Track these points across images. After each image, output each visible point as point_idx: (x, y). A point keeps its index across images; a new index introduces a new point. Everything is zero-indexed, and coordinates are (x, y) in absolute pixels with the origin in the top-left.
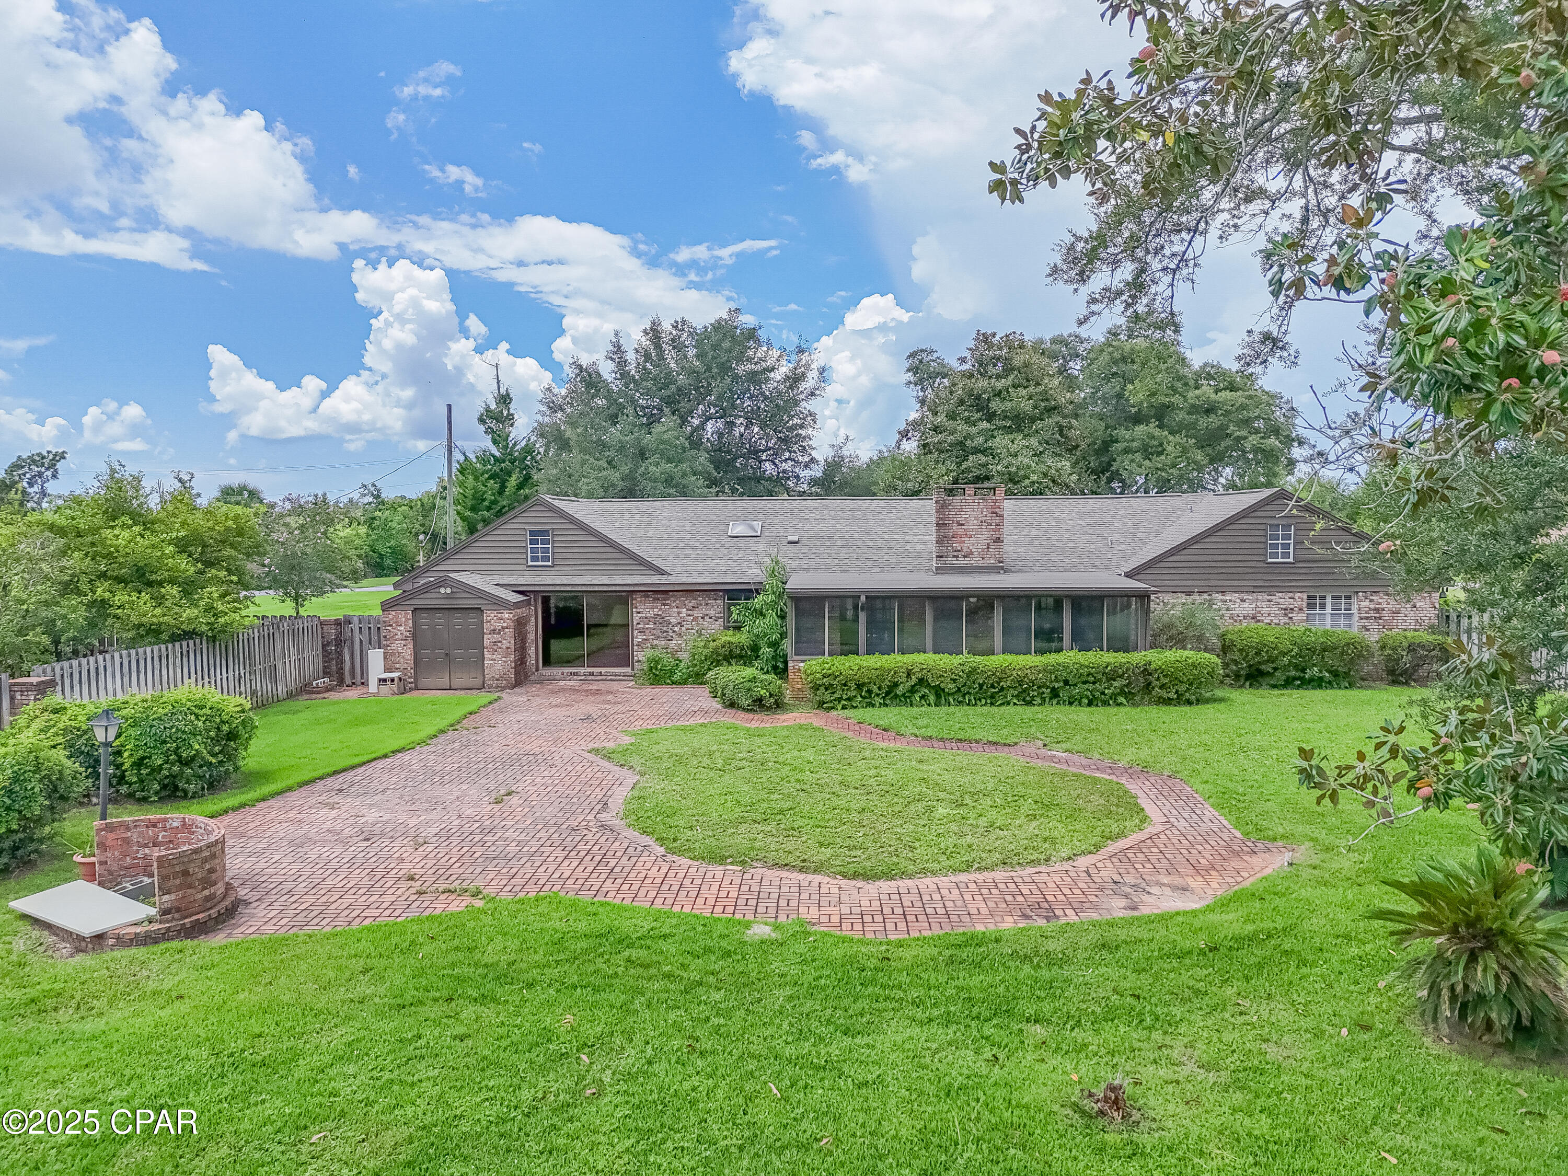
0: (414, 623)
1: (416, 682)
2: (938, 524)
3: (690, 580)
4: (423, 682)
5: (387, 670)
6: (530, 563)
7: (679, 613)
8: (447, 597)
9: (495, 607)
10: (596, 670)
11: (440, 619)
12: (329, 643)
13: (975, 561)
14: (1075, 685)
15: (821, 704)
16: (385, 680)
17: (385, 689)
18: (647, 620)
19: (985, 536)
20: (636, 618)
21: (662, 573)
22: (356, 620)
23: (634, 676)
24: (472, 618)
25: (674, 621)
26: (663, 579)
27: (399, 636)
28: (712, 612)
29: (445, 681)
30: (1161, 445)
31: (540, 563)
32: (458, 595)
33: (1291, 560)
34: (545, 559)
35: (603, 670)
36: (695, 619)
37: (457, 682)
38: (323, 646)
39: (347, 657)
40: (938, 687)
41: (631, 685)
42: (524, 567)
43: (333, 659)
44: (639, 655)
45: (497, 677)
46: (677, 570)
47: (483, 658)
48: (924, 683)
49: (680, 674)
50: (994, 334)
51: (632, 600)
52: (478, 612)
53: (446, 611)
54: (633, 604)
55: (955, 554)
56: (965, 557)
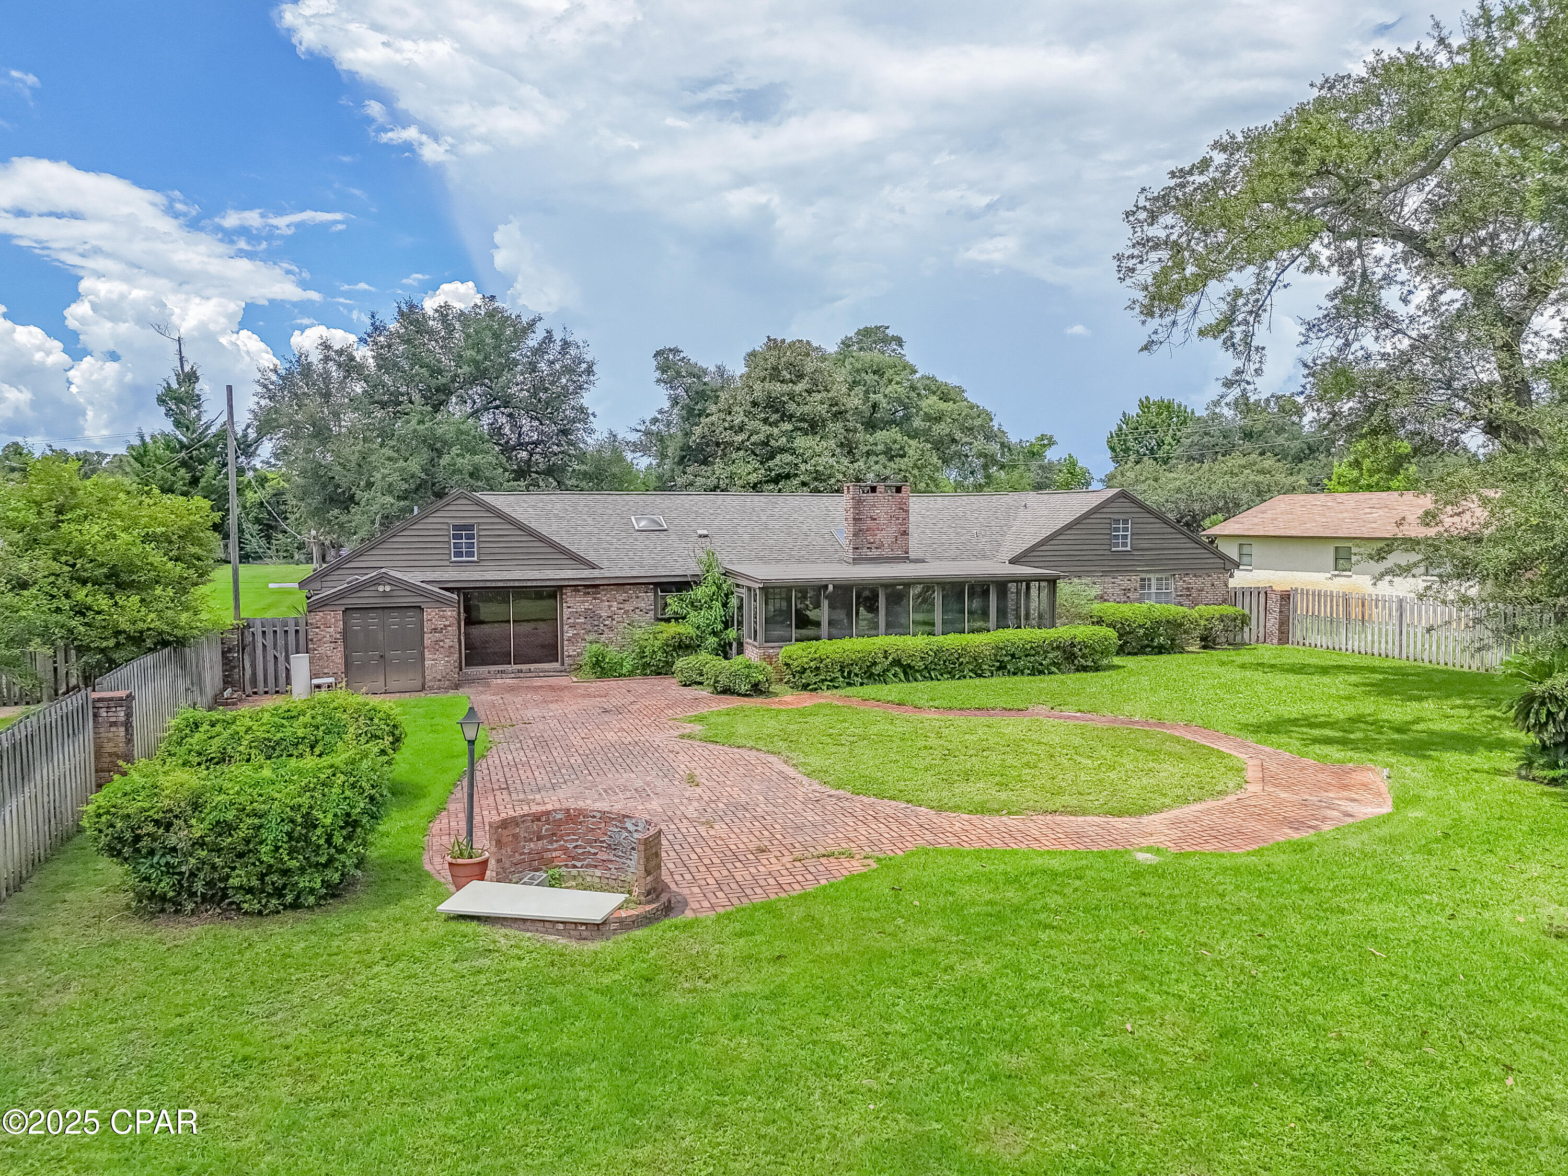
0: (345, 624)
2: (854, 519)
3: (620, 575)
5: (314, 674)
6: (453, 559)
7: (610, 607)
8: (385, 595)
9: (439, 605)
10: (524, 667)
11: (373, 620)
12: (230, 650)
13: (886, 552)
14: (1020, 658)
15: (805, 687)
16: (318, 687)
18: (578, 614)
19: (893, 529)
20: (566, 612)
21: (593, 567)
22: (258, 624)
23: (565, 671)
24: (410, 619)
25: (604, 614)
26: (596, 573)
27: (328, 638)
28: (642, 605)
29: (380, 685)
30: (902, 448)
31: (464, 559)
32: (396, 593)
33: (1129, 548)
34: (471, 554)
35: (533, 666)
36: (626, 612)
37: (393, 685)
38: (223, 653)
39: (247, 663)
40: (909, 665)
41: (575, 679)
42: (447, 563)
43: (234, 667)
44: (569, 650)
45: (439, 677)
46: (605, 564)
47: (423, 659)
48: (897, 662)
49: (627, 666)
50: (783, 341)
51: (562, 594)
52: (418, 610)
53: (380, 611)
54: (562, 599)
55: (869, 546)
56: (877, 548)
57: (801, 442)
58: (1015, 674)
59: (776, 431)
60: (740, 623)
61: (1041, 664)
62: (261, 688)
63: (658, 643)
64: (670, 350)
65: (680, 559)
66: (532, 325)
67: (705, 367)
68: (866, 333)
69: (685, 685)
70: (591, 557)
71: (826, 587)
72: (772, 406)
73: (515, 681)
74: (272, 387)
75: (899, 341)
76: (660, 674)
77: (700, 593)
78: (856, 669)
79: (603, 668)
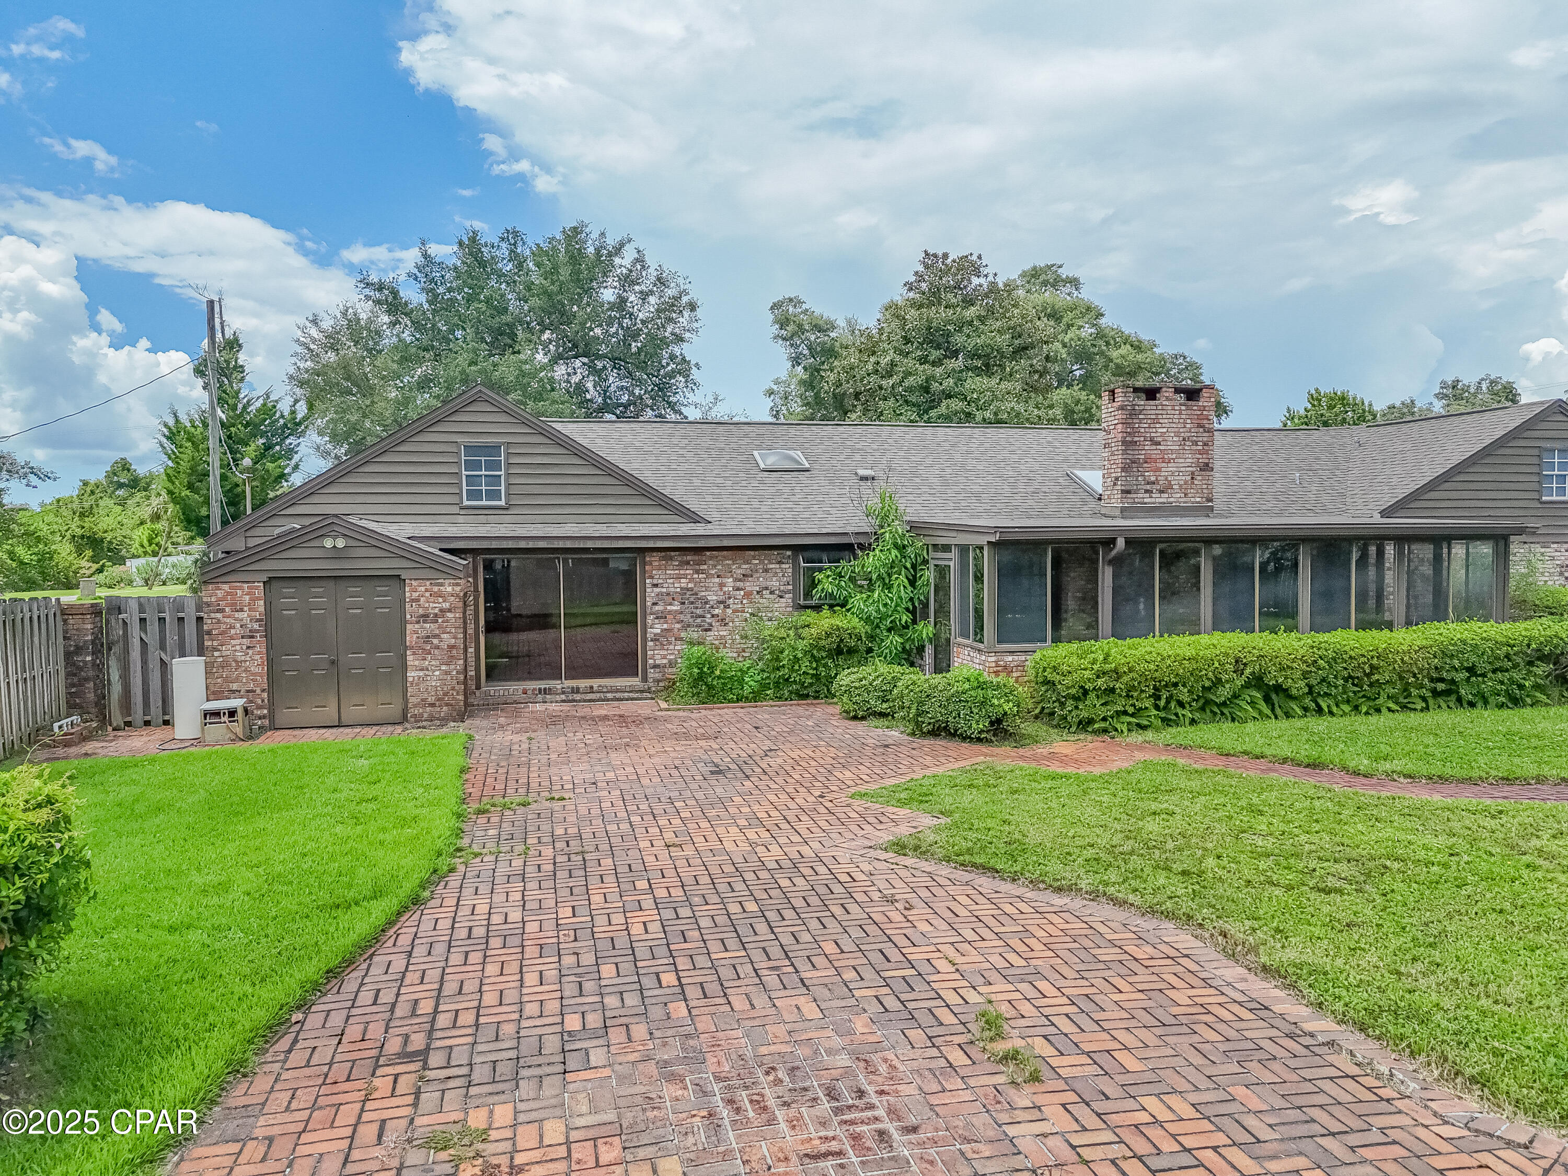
0: (268, 605)
1: (272, 716)
2: (1124, 442)
3: (740, 533)
4: (285, 715)
5: (212, 694)
6: (466, 503)
7: (722, 585)
8: (336, 554)
9: (437, 576)
10: (583, 684)
11: (319, 597)
12: (79, 650)
13: (1176, 498)
14: (1484, 675)
15: (1084, 725)
16: (216, 714)
17: (217, 731)
18: (670, 597)
19: (1187, 461)
20: (652, 593)
21: (695, 518)
22: (134, 606)
23: (649, 690)
24: (382, 596)
25: (713, 598)
26: (700, 529)
27: (238, 630)
28: (774, 583)
29: (330, 712)
31: (484, 503)
32: (356, 553)
33: (1566, 498)
34: (495, 495)
35: (596, 683)
36: (748, 595)
37: (352, 712)
38: (68, 655)
39: (115, 676)
40: (1278, 688)
41: (664, 705)
42: (456, 509)
43: (87, 679)
44: (656, 655)
45: (431, 700)
46: (714, 515)
47: (404, 667)
48: (1257, 681)
49: (751, 683)
50: (946, 256)
51: (644, 564)
52: (395, 583)
53: (331, 584)
54: (644, 571)
55: (1148, 487)
56: (1161, 492)
57: (973, 383)
58: (1472, 705)
59: (939, 371)
60: (942, 610)
61: (1521, 687)
62: (138, 715)
63: (801, 644)
64: (791, 300)
65: (833, 511)
66: (618, 250)
67: (832, 318)
68: (1034, 274)
69: (855, 718)
70: (693, 504)
71: (1113, 541)
72: (931, 341)
73: (566, 707)
74: (312, 346)
75: (1075, 282)
76: (807, 696)
77: (872, 561)
78: (1183, 694)
79: (710, 687)
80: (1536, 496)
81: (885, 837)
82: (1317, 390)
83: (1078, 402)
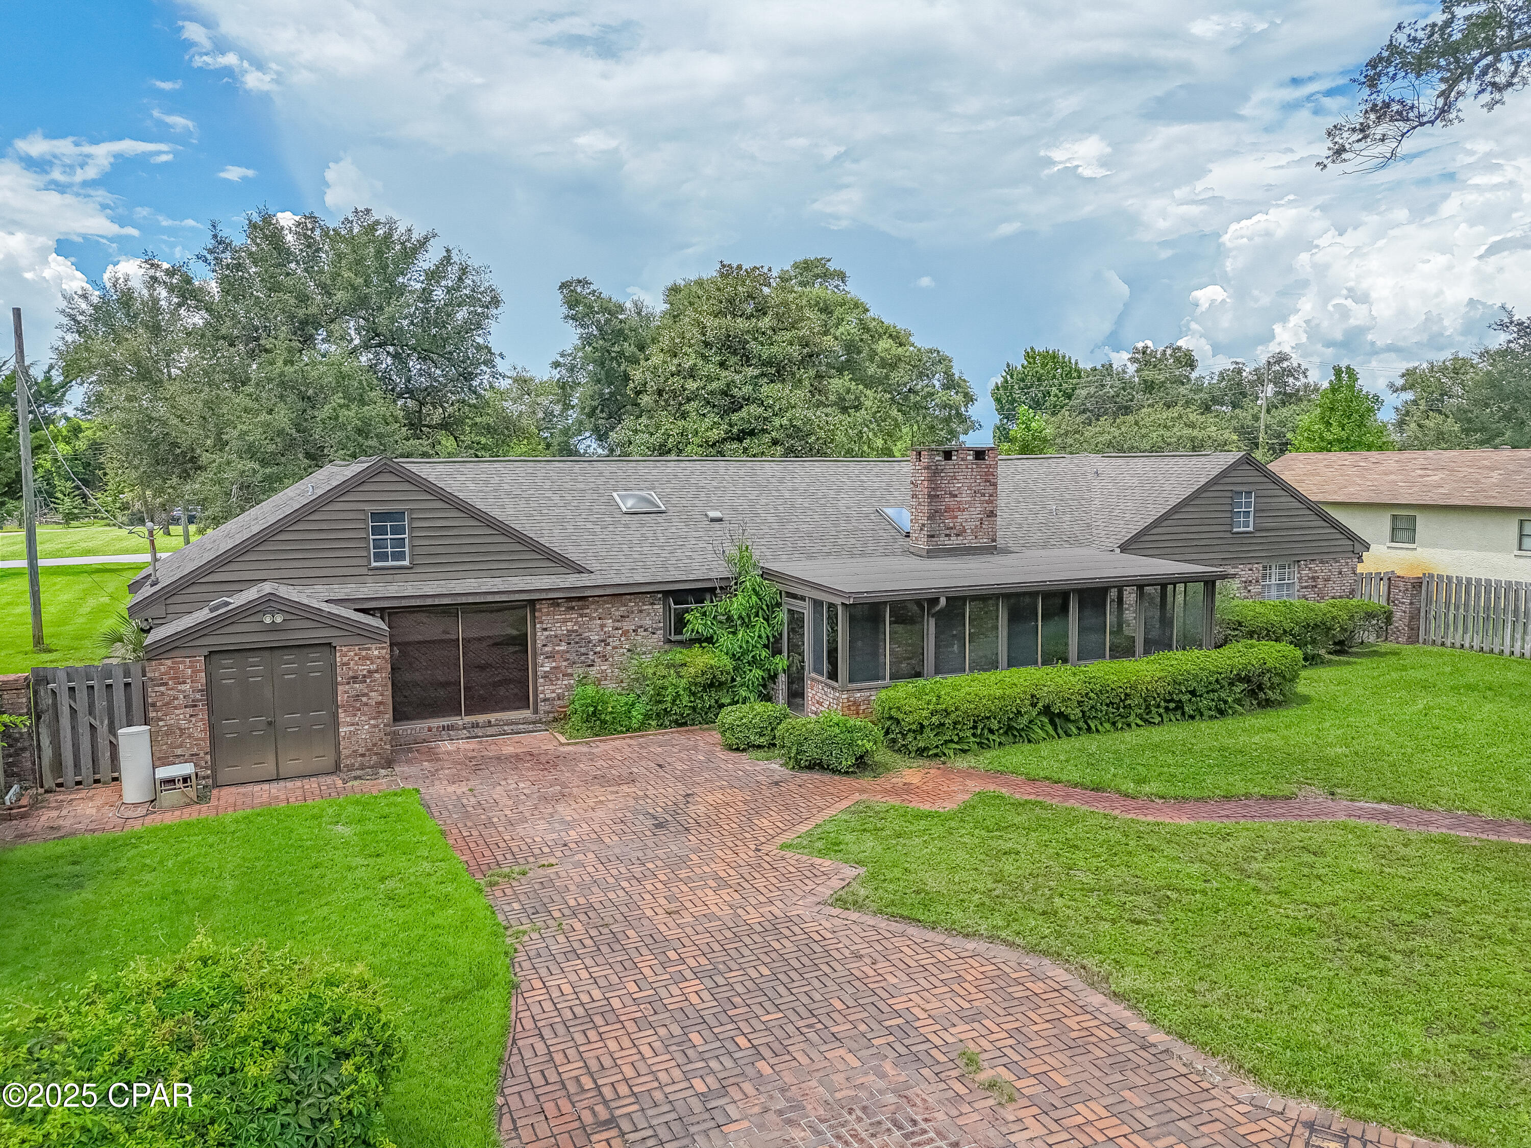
0: (209, 675)
1: (214, 776)
2: (929, 496)
3: (618, 581)
4: (226, 773)
5: (159, 760)
6: (374, 564)
7: (602, 626)
8: (274, 628)
9: (358, 640)
10: (481, 718)
11: (256, 667)
13: (968, 540)
14: (1201, 696)
15: (921, 752)
16: (170, 781)
17: (169, 797)
18: (559, 639)
19: (978, 509)
20: (541, 636)
21: (580, 570)
22: (62, 676)
23: (540, 722)
24: (315, 662)
25: (594, 638)
26: (583, 580)
27: (181, 701)
28: (647, 622)
29: (269, 767)
31: (390, 563)
32: (292, 625)
33: (1251, 529)
34: (400, 556)
35: (493, 717)
36: (626, 633)
37: (289, 765)
39: (45, 742)
40: (1061, 715)
41: (563, 739)
42: (364, 571)
43: (24, 749)
44: (546, 690)
45: (361, 751)
46: (593, 565)
47: (336, 724)
48: (1047, 710)
49: (637, 715)
50: (739, 267)
51: (533, 611)
52: (327, 649)
53: (267, 654)
54: (534, 617)
55: (948, 532)
56: (957, 535)
57: (769, 391)
58: (1192, 717)
59: (737, 377)
60: (795, 648)
61: (1225, 702)
62: (70, 776)
63: (683, 682)
64: (580, 282)
65: (695, 556)
66: (423, 243)
67: (621, 301)
68: (806, 266)
69: (738, 749)
70: (573, 554)
71: (936, 601)
72: (730, 347)
73: (473, 744)
74: (80, 318)
75: (842, 276)
76: (685, 724)
78: (995, 725)
79: (604, 722)
80: (1228, 528)
81: (825, 892)
82: (1032, 348)
83: (848, 391)
